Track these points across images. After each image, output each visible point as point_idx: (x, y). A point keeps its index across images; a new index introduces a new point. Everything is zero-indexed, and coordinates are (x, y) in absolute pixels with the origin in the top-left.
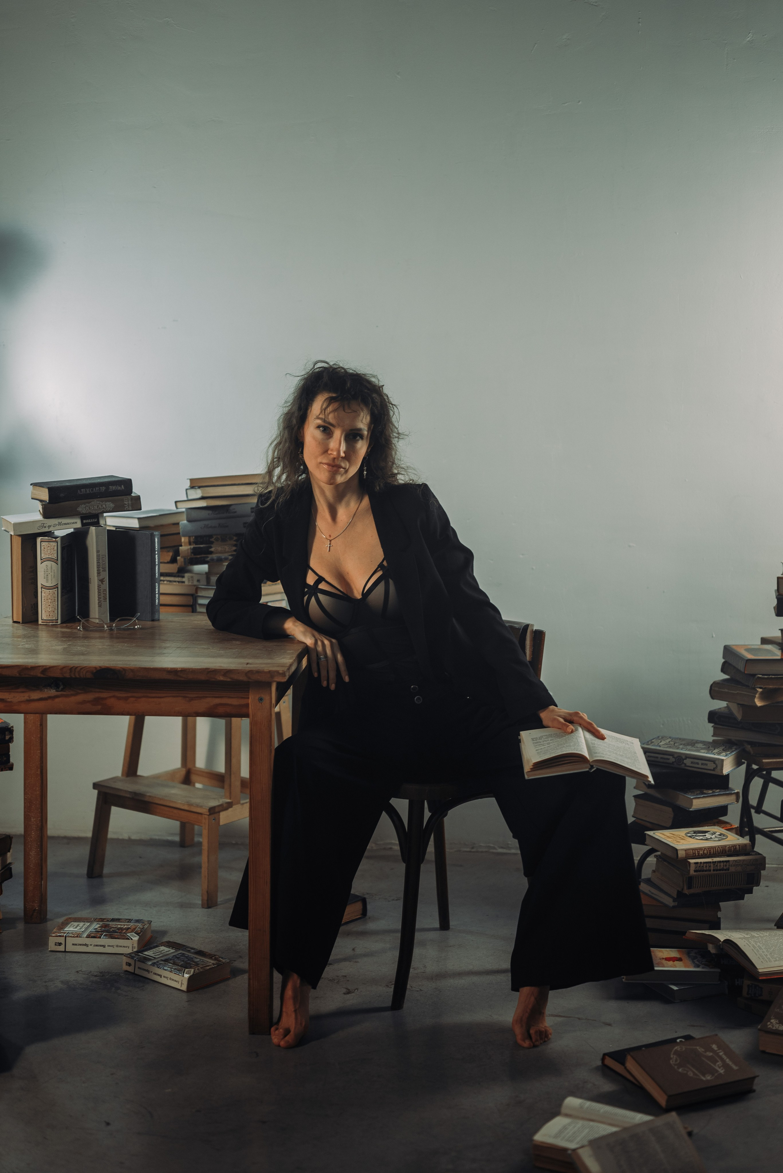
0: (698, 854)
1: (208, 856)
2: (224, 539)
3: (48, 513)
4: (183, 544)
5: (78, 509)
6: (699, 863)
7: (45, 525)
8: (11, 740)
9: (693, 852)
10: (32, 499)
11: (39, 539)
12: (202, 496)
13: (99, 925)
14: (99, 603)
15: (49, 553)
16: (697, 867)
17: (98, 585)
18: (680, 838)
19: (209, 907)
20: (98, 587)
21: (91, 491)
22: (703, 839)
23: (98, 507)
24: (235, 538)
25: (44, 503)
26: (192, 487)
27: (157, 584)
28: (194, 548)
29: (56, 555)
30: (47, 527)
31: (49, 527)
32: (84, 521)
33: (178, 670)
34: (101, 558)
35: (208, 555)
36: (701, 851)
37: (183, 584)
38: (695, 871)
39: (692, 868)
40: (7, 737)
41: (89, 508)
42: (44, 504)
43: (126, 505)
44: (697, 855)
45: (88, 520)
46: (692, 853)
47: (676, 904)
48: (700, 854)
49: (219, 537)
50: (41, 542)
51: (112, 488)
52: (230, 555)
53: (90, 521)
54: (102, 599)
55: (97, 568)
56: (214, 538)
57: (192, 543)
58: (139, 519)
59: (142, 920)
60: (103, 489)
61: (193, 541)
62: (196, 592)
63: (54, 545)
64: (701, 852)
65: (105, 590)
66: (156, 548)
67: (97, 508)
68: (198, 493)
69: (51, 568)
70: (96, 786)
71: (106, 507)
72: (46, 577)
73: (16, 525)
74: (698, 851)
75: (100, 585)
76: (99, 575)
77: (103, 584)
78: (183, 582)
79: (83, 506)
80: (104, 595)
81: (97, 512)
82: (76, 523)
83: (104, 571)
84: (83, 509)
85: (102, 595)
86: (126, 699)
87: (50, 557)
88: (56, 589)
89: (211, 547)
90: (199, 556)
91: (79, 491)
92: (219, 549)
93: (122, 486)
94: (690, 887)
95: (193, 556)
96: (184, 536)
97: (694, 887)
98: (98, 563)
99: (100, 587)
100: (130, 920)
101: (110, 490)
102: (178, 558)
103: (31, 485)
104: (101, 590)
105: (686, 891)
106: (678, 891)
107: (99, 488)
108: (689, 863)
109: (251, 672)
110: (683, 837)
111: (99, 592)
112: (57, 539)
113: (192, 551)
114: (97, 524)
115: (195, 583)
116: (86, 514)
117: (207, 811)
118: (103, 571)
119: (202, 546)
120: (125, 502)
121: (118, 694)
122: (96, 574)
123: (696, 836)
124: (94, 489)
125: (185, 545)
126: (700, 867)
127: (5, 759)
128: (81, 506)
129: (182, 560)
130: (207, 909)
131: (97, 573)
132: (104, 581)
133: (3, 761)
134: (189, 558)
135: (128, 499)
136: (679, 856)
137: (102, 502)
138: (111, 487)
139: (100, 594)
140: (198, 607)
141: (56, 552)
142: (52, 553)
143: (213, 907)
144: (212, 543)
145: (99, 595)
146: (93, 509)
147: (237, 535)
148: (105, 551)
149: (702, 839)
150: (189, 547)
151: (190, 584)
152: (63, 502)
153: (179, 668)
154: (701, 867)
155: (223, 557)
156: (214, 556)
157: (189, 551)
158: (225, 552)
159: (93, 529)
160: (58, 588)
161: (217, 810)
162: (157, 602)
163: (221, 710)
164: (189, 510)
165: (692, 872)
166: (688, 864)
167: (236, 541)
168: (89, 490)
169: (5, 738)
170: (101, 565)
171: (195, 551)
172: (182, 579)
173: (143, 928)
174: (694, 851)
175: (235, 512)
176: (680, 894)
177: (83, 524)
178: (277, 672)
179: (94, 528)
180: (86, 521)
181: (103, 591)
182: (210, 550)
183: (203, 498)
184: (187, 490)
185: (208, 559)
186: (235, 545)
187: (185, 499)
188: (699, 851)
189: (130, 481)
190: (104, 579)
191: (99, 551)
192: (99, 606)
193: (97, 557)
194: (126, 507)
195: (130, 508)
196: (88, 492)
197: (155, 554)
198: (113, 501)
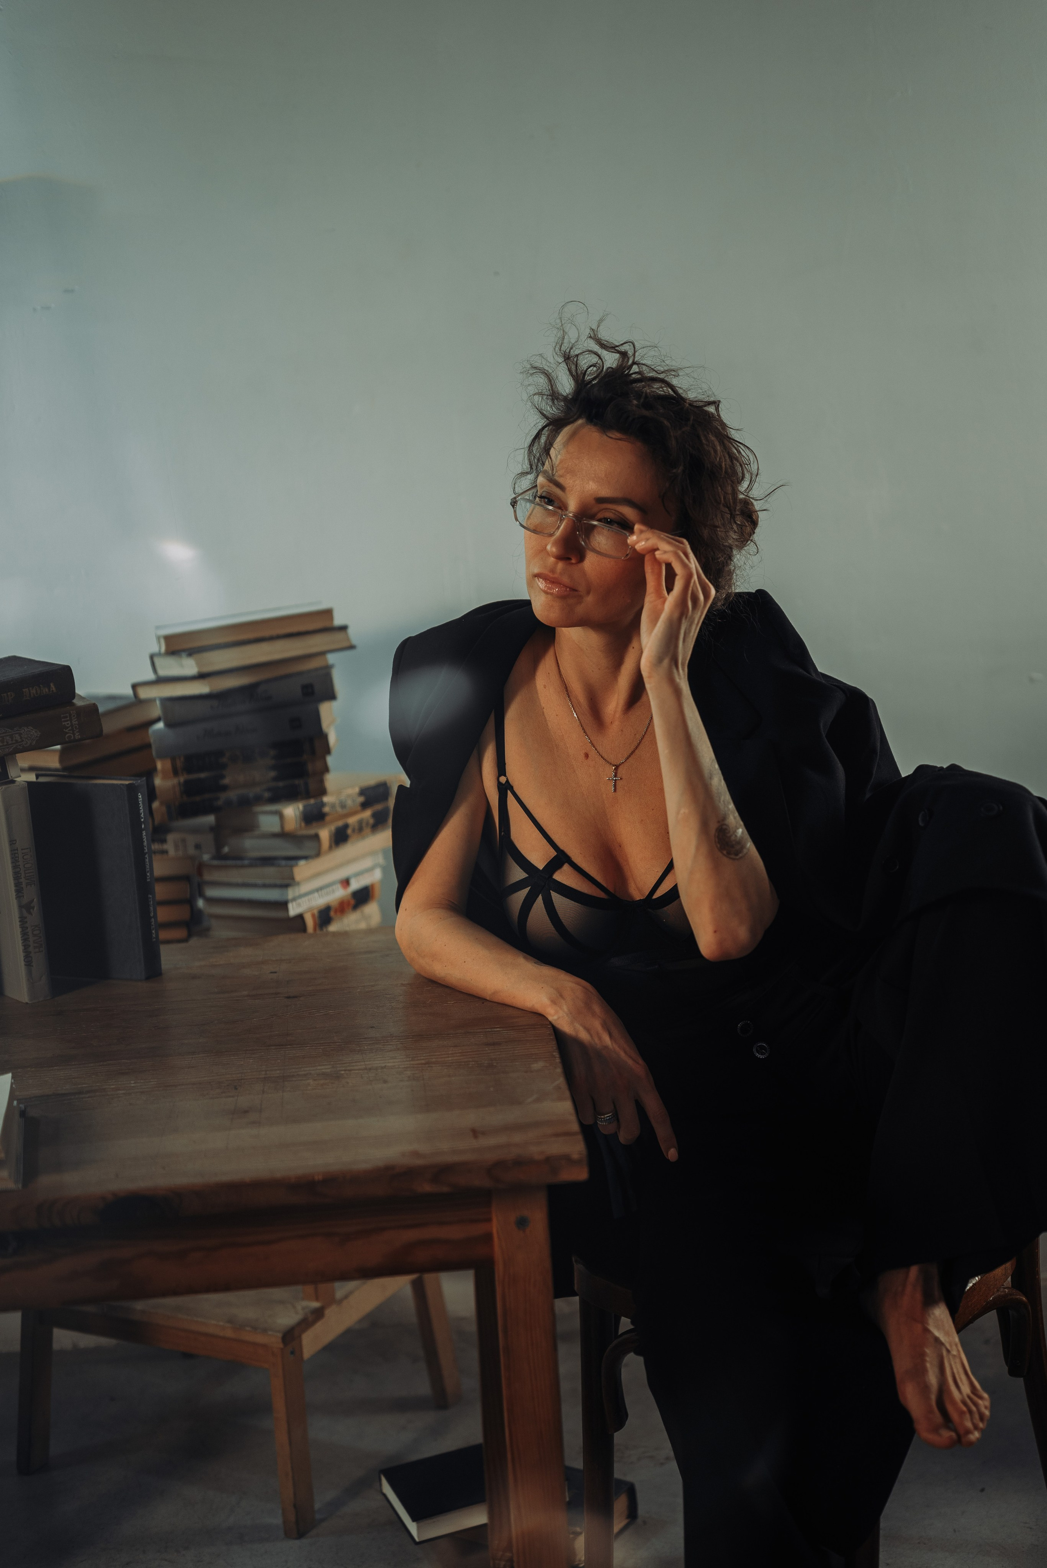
2: (249, 756)
4: (160, 774)
12: (198, 673)
14: (26, 957)
17: (20, 918)
19: (301, 1535)
20: (20, 921)
24: (272, 752)
26: (169, 652)
27: (150, 896)
28: (187, 782)
34: (21, 856)
35: (218, 795)
49: (239, 752)
51: (31, 693)
52: (265, 790)
54: (32, 949)
56: (227, 757)
57: (179, 771)
60: (9, 697)
61: (182, 766)
62: (200, 874)
65: (37, 926)
66: (142, 816)
68: (188, 666)
71: (21, 738)
75: (26, 918)
76: (20, 894)
77: (30, 913)
80: (35, 938)
83: (32, 883)
85: (32, 938)
89: (223, 777)
90: (198, 799)
92: (242, 778)
93: (52, 685)
95: (186, 799)
96: (162, 757)
98: (14, 867)
99: (27, 922)
101: (24, 698)
102: (156, 805)
104: (27, 928)
107: (0, 697)
109: (500, 1164)
111: (24, 933)
113: (181, 788)
115: (191, 851)
117: (280, 1340)
118: (28, 884)
119: (203, 775)
120: (64, 721)
122: (14, 893)
125: (165, 776)
129: (164, 809)
130: (297, 1540)
131: (16, 890)
132: (33, 908)
134: (175, 803)
135: (70, 715)
137: (12, 727)
139: (26, 936)
143: (309, 1535)
144: (224, 766)
145: (24, 940)
147: (276, 746)
148: (27, 839)
150: (175, 781)
151: (180, 855)
155: (251, 795)
156: (232, 795)
157: (176, 788)
158: (255, 784)
161: (297, 1331)
164: (170, 703)
167: (275, 757)
170: (22, 872)
171: (189, 788)
175: (272, 697)
181: (33, 930)
182: (222, 782)
183: (201, 676)
184: (152, 657)
186: (274, 768)
187: (151, 676)
189: (67, 668)
190: (32, 901)
191: (16, 840)
192: (25, 965)
193: (12, 854)
194: (67, 733)
195: (77, 736)
197: (142, 830)
198: (35, 724)
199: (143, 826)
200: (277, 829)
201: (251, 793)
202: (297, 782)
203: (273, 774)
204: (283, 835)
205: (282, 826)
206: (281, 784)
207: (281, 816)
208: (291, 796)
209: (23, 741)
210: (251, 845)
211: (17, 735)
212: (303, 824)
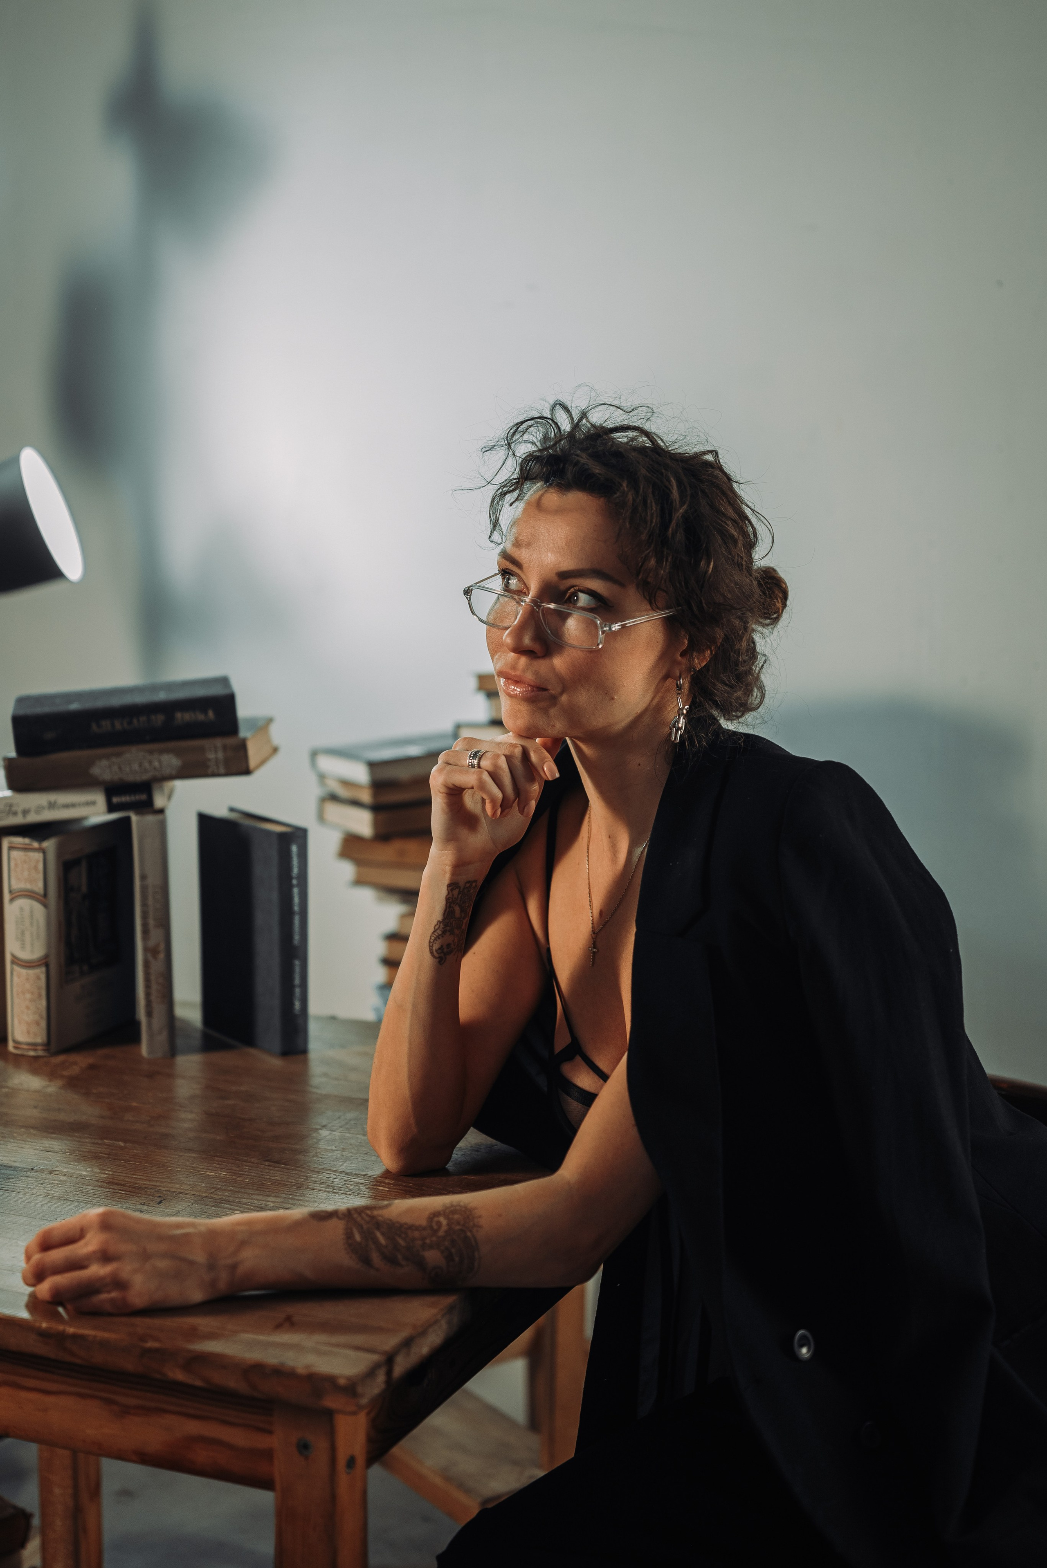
3: (19, 780)
5: (91, 771)
7: (14, 809)
11: (5, 843)
15: (28, 877)
17: (144, 961)
20: (144, 965)
23: (140, 765)
27: (296, 961)
29: (40, 884)
30: (21, 812)
31: (25, 812)
32: (115, 800)
34: (150, 893)
41: (120, 768)
43: (211, 761)
45: (123, 798)
50: (10, 849)
53: (130, 799)
55: (143, 918)
60: (159, 719)
63: (36, 858)
65: (161, 974)
66: (295, 870)
67: (138, 770)
69: (35, 914)
72: (21, 938)
75: (150, 963)
76: (146, 936)
79: (105, 763)
80: (159, 987)
81: (145, 777)
82: (93, 803)
83: (160, 925)
84: (105, 769)
87: (28, 886)
88: (44, 969)
93: (210, 712)
98: (143, 905)
99: (150, 968)
101: (174, 723)
104: (150, 974)
107: (148, 718)
111: (146, 979)
112: (45, 844)
114: (146, 806)
116: (112, 783)
118: (155, 926)
120: (209, 753)
122: (141, 934)
124: (135, 721)
128: (98, 763)
131: (143, 931)
132: (160, 953)
135: (216, 747)
137: (151, 752)
138: (180, 714)
139: (149, 984)
141: (41, 876)
142: (33, 878)
145: (146, 987)
146: (127, 770)
148: (161, 876)
152: (53, 752)
159: (134, 820)
160: (47, 964)
162: (297, 1006)
168: (121, 721)
170: (151, 911)
179: (141, 816)
180: (119, 800)
181: (157, 977)
190: (159, 946)
191: (146, 876)
192: (146, 1014)
193: (141, 890)
194: (211, 766)
195: (222, 770)
196: (118, 726)
197: (291, 886)
198: (177, 753)
199: (295, 882)
211: (156, 762)
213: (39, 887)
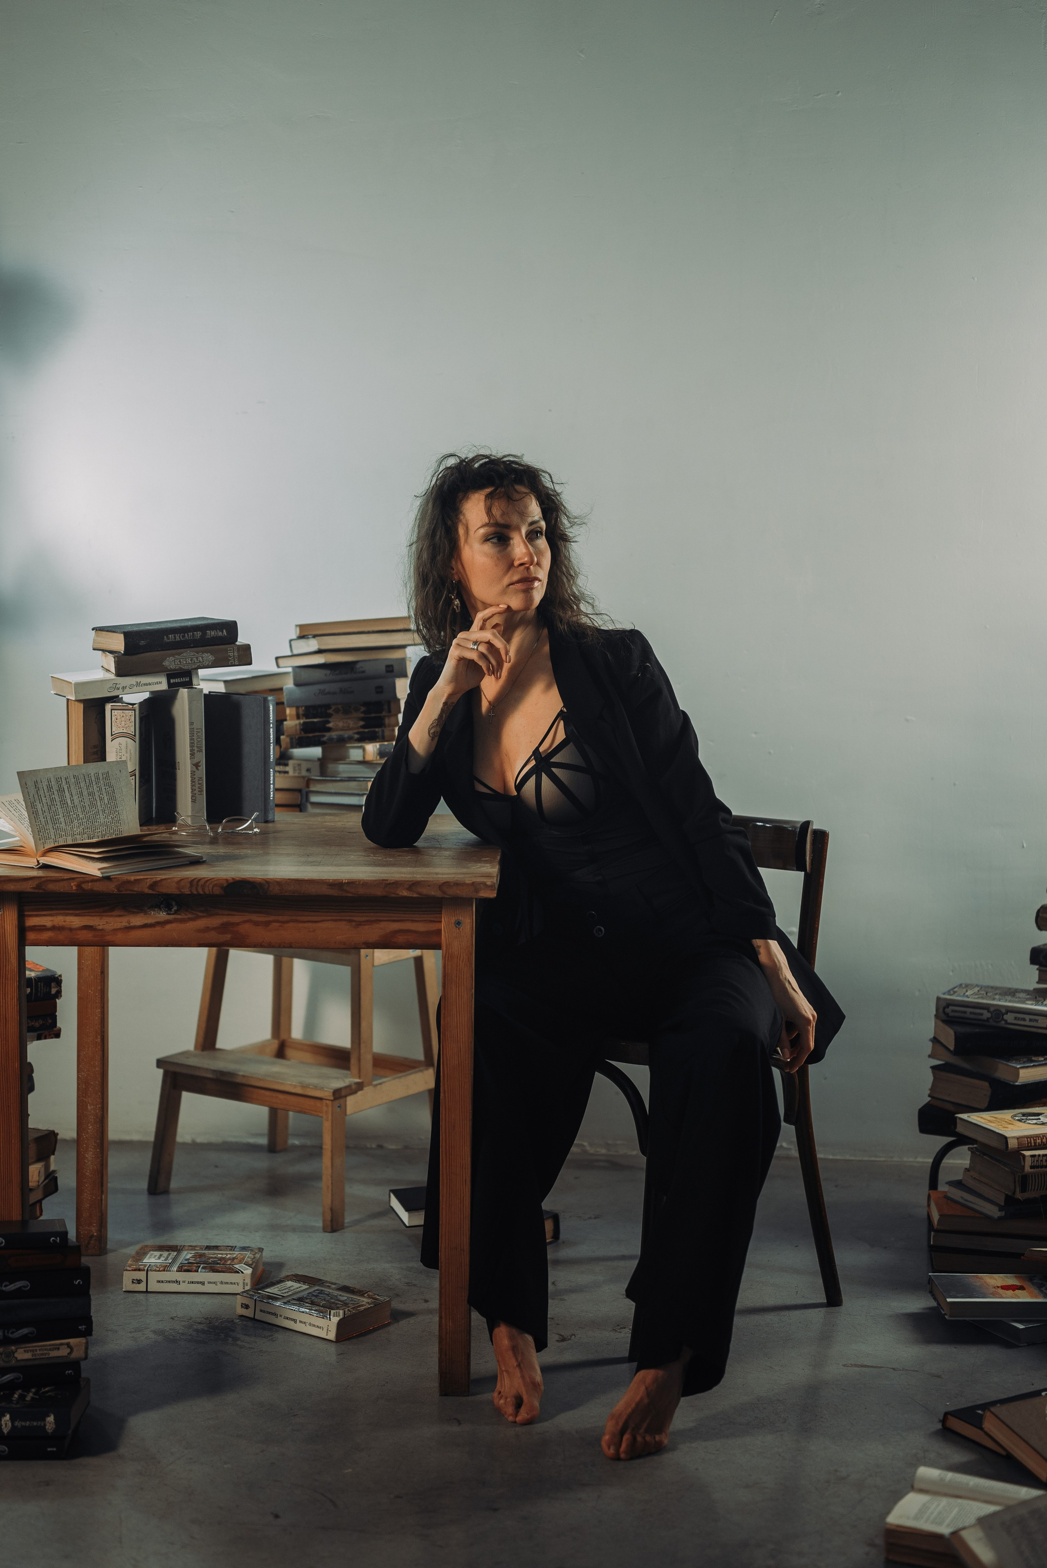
0: (1035, 1143)
1: (332, 1159)
2: (346, 710)
3: (122, 670)
4: (288, 718)
5: (164, 664)
6: (1037, 1157)
7: (116, 686)
8: (59, 994)
9: (1028, 1141)
10: (94, 649)
11: (108, 707)
12: (318, 649)
13: (191, 1255)
14: (192, 796)
15: (123, 725)
16: (1034, 1161)
17: (190, 771)
18: (1006, 1122)
19: (333, 1230)
20: (191, 774)
21: (181, 638)
22: (1038, 1123)
23: (191, 660)
24: (363, 709)
25: (116, 655)
26: (301, 637)
27: (271, 770)
28: (304, 723)
29: (133, 729)
30: (120, 688)
32: (172, 681)
33: (344, 881)
34: (195, 733)
35: (325, 734)
36: (1039, 1139)
37: (286, 775)
38: (1032, 1167)
39: (1028, 1163)
40: (54, 991)
41: (180, 661)
42: (117, 657)
43: (231, 657)
44: (1033, 1144)
45: (177, 679)
46: (1026, 1142)
47: (1003, 1214)
48: (1037, 1144)
49: (340, 707)
50: (112, 710)
51: (211, 633)
52: (355, 733)
53: (180, 680)
54: (196, 792)
55: (190, 746)
56: (333, 709)
57: (301, 716)
58: (225, 682)
59: (249, 1247)
60: (198, 634)
61: (303, 713)
62: (308, 786)
63: (130, 714)
64: (1038, 1141)
65: (201, 778)
66: (271, 718)
67: (190, 662)
68: (313, 645)
69: (127, 747)
70: (160, 1063)
71: (203, 660)
73: (79, 686)
74: (1034, 1140)
75: (195, 772)
76: (193, 757)
77: (197, 769)
78: (287, 772)
79: (172, 659)
80: (199, 785)
81: (190, 667)
82: (161, 683)
83: (200, 751)
84: (171, 662)
85: (197, 786)
86: (267, 924)
87: (125, 731)
88: (133, 777)
89: (329, 722)
90: (311, 735)
91: (165, 637)
92: (341, 724)
93: (224, 631)
94: (1024, 1190)
95: (303, 735)
96: (290, 706)
97: (1030, 1190)
98: (191, 739)
99: (195, 775)
100: (232, 1247)
101: (207, 637)
102: (282, 737)
103: (93, 629)
104: (195, 778)
105: (1019, 1196)
106: (1007, 1196)
107: (193, 634)
108: (1024, 1156)
109: (447, 884)
110: (1010, 1121)
111: (193, 781)
112: (135, 706)
113: (301, 727)
114: (189, 685)
115: (303, 773)
116: (175, 670)
117: (331, 1094)
118: (198, 751)
119: (315, 720)
120: (228, 653)
121: (255, 917)
122: (189, 756)
123: (1026, 1119)
124: (186, 634)
125: (291, 720)
126: (1037, 1161)
127: (50, 1021)
128: (168, 658)
129: (288, 740)
130: (331, 1234)
131: (190, 754)
132: (200, 766)
133: (48, 1024)
134: (297, 737)
135: (234, 649)
136: (1009, 1146)
137: (198, 653)
138: (209, 632)
139: (194, 784)
140: (309, 806)
141: (133, 724)
142: (127, 725)
143: (339, 1230)
144: (330, 715)
145: (192, 786)
146: (185, 662)
147: (365, 704)
148: (201, 723)
149: (1036, 1124)
150: (297, 722)
151: (296, 774)
152: (143, 653)
153: (345, 880)
154: (1039, 1161)
155: (346, 736)
156: (334, 734)
157: (298, 727)
158: (349, 729)
159: (184, 692)
160: (135, 775)
161: (343, 1093)
162: (272, 796)
163: (401, 939)
164: (297, 670)
165: (1027, 1169)
166: (1022, 1157)
167: (364, 712)
168: (180, 636)
169: (51, 991)
170: (195, 743)
171: (305, 728)
172: (284, 767)
173: (255, 1257)
174: (1029, 1139)
175: (363, 672)
176: (1010, 1200)
177: (170, 685)
178: (484, 884)
179: (186, 690)
180: (174, 681)
181: (199, 780)
182: (328, 725)
183: (320, 652)
184: (291, 640)
185: (325, 739)
186: (362, 719)
187: (290, 654)
188: (1036, 1140)
189: (234, 624)
190: (199, 762)
191: (193, 723)
192: (192, 801)
193: (190, 731)
194: (230, 660)
195: (237, 663)
196: (178, 639)
197: (270, 728)
198: (212, 653)
199: (271, 725)
200: (361, 759)
201: (346, 734)
202: (377, 730)
203: (362, 723)
204: (364, 763)
205: (364, 757)
206: (366, 730)
207: (364, 750)
208: (372, 738)
209: (203, 662)
210: (343, 769)
211: (200, 658)
212: (378, 757)
213: (131, 730)
